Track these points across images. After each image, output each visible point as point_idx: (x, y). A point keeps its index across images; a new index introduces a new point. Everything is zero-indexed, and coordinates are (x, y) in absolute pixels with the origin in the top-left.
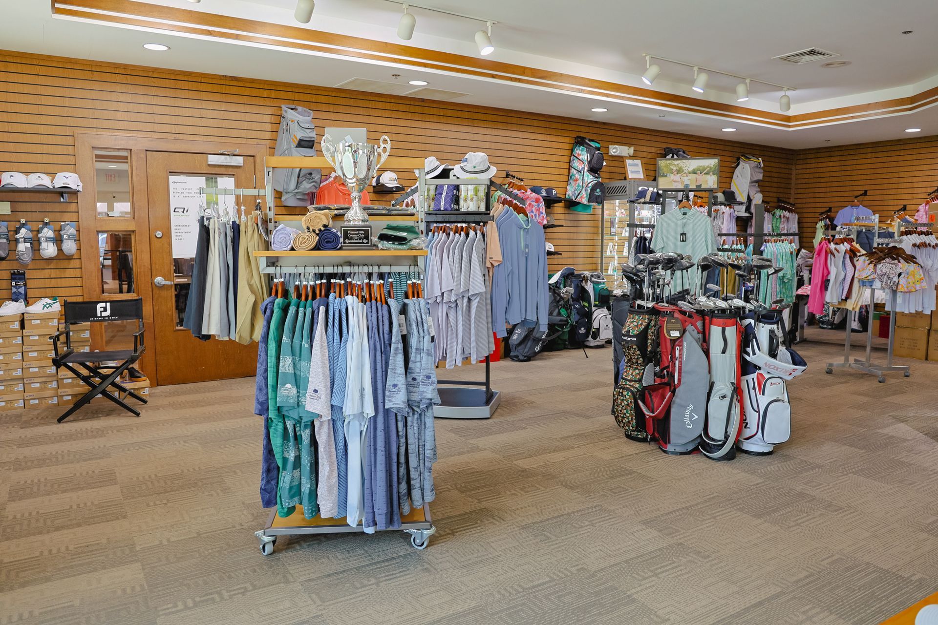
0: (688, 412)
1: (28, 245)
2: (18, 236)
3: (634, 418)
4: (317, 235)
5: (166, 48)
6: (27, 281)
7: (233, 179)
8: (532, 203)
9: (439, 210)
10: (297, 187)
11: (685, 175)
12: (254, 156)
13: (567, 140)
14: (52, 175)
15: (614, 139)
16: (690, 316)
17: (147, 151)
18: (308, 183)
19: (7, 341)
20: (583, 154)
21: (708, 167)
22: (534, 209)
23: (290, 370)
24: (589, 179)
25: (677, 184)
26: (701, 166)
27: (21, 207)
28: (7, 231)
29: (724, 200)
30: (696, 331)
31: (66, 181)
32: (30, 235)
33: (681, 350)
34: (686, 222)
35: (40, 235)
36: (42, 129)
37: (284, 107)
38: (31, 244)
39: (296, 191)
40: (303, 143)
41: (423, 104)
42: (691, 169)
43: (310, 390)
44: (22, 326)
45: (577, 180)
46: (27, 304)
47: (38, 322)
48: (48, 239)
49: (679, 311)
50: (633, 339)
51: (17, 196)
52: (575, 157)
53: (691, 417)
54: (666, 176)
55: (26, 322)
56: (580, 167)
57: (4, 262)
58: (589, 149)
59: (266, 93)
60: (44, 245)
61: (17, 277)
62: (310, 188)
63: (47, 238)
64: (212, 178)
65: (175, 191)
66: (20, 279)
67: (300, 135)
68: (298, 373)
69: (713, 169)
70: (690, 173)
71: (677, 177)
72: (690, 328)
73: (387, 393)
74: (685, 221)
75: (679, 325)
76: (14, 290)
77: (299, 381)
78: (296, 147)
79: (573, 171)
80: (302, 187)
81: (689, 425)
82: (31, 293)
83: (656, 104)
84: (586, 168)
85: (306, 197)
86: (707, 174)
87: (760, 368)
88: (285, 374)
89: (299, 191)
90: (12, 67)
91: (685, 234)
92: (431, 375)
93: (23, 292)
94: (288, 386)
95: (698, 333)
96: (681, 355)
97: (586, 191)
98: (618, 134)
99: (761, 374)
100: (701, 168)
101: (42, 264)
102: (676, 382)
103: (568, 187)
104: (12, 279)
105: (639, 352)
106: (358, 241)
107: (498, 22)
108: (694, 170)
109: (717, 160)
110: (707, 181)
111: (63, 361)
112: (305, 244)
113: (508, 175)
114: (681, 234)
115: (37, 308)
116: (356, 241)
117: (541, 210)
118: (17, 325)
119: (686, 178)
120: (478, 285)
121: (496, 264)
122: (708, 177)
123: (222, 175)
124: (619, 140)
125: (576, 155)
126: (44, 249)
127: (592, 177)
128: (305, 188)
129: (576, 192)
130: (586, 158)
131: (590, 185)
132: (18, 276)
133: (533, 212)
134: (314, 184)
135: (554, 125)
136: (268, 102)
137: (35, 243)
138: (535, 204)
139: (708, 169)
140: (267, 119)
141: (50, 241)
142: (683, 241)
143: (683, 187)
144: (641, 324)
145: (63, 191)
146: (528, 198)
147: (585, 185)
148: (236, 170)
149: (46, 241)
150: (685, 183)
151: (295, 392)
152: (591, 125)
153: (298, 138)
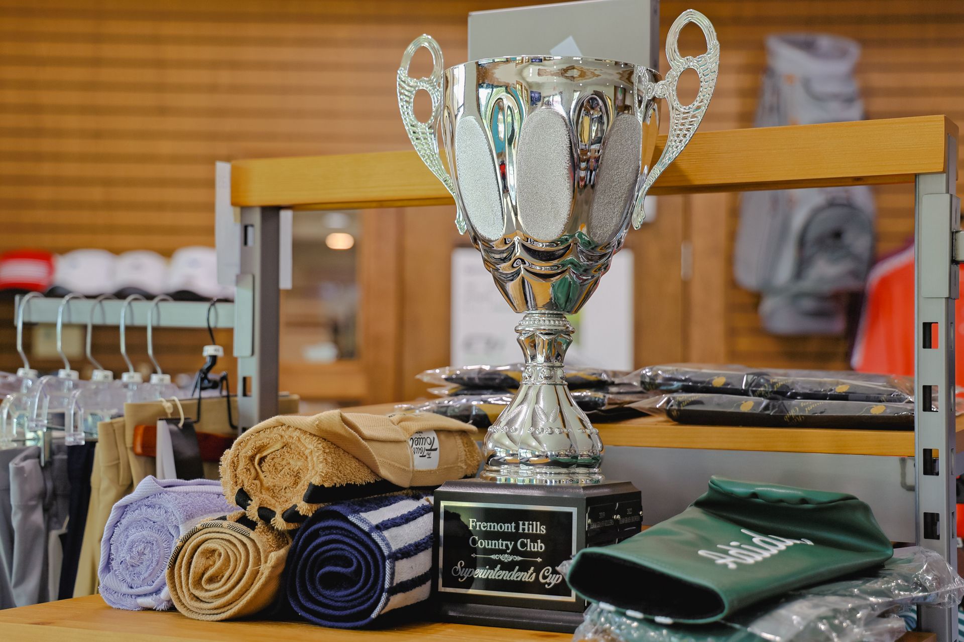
4: (281, 537)
62: (838, 278)
85: (830, 306)
106: (515, 575)
112: (217, 588)
116: (505, 575)
128: (822, 278)
134: (849, 262)
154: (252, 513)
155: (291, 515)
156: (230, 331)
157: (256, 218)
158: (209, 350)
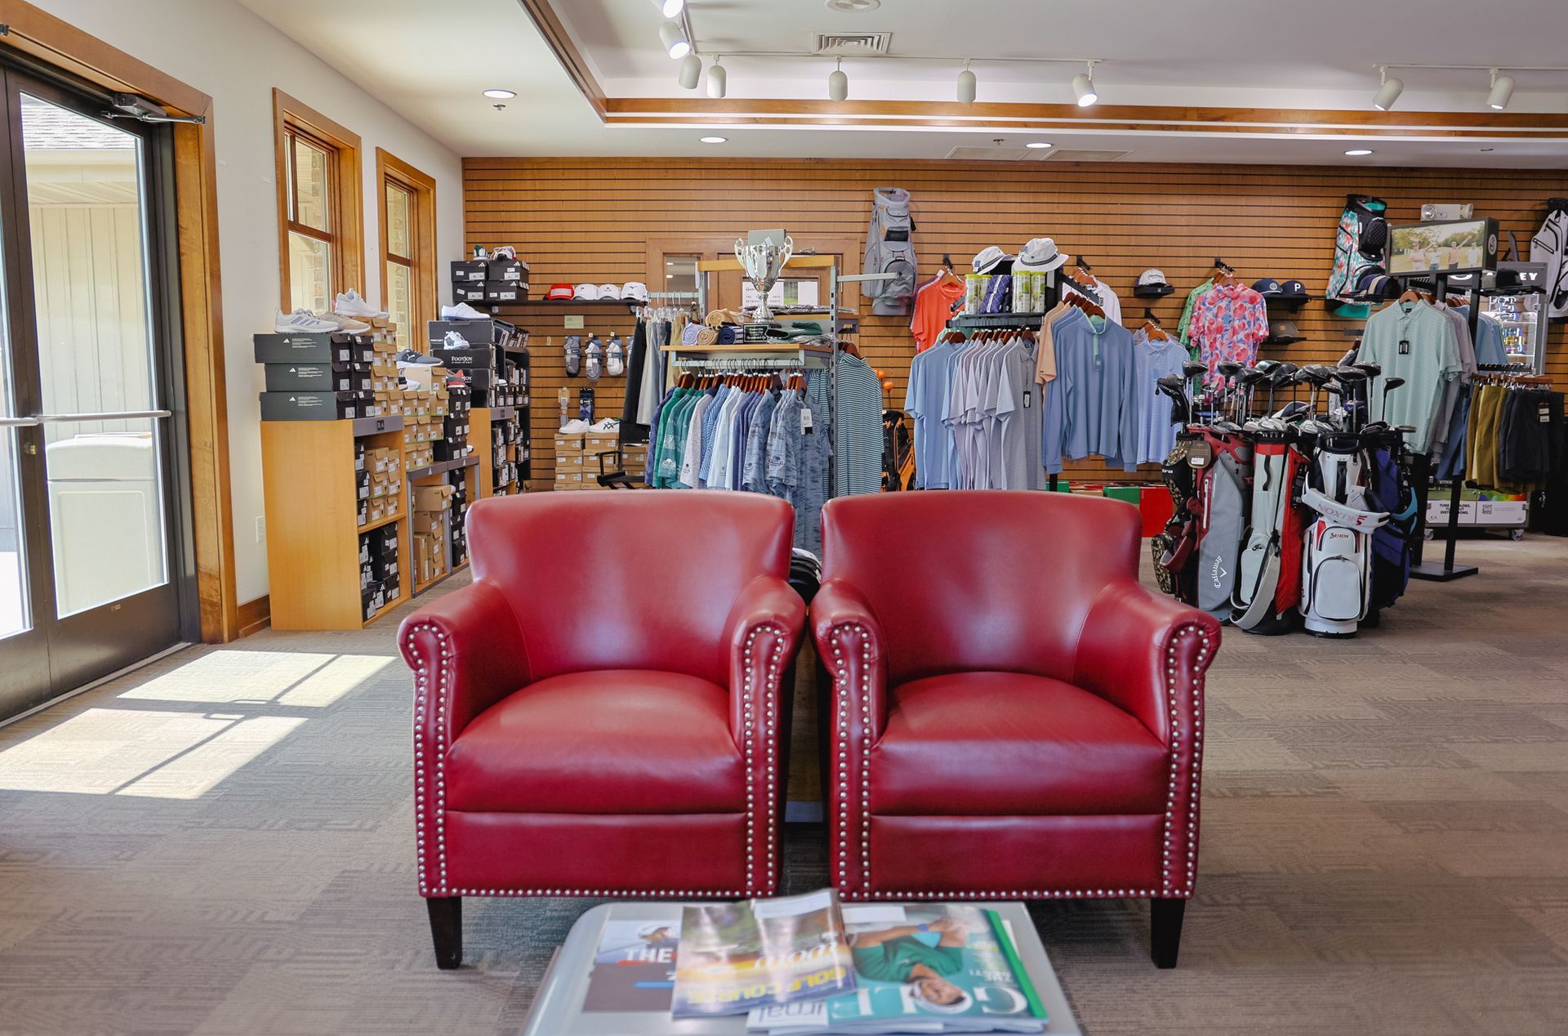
0: (1216, 566)
1: (596, 360)
2: (587, 351)
3: (1168, 575)
5: (724, 140)
6: (596, 400)
7: (816, 283)
8: (1245, 305)
9: (986, 312)
10: (884, 291)
11: (1432, 249)
12: (842, 254)
13: (1334, 202)
14: (620, 285)
15: (1433, 194)
16: (1227, 440)
17: (719, 254)
18: (897, 285)
19: (570, 460)
20: (1354, 224)
21: (1470, 234)
22: (1246, 313)
23: (671, 447)
24: (1359, 262)
25: (1417, 264)
26: (1457, 234)
27: (594, 320)
28: (578, 346)
29: (1494, 286)
30: (1233, 460)
31: (631, 291)
32: (598, 351)
33: (1211, 485)
34: (1410, 323)
35: (607, 351)
36: (616, 237)
37: (876, 192)
38: (598, 359)
39: (883, 295)
40: (892, 235)
41: (1077, 169)
42: (1441, 240)
43: (684, 465)
44: (583, 447)
45: (1341, 266)
46: (593, 422)
47: (597, 442)
48: (614, 355)
49: (1210, 432)
50: (1169, 472)
51: (591, 310)
52: (1342, 228)
53: (1220, 573)
54: (1403, 253)
55: (586, 441)
56: (1347, 245)
57: (576, 379)
58: (1362, 214)
59: (858, 176)
60: (610, 361)
61: (585, 394)
62: (900, 291)
63: (613, 353)
64: (791, 283)
65: (749, 299)
66: (588, 397)
67: (888, 224)
68: (679, 450)
69: (1477, 238)
70: (1440, 246)
71: (1419, 254)
72: (1225, 455)
73: (744, 471)
74: (1406, 322)
75: (1208, 451)
76: (582, 408)
77: (677, 457)
78: (886, 240)
79: (1339, 252)
80: (890, 290)
81: (1217, 584)
82: (598, 413)
83: (1450, 133)
84: (1356, 246)
85: (898, 304)
86: (1468, 245)
87: (1322, 515)
88: (667, 450)
89: (887, 295)
90: (592, 174)
91: (1407, 342)
92: (781, 457)
93: (589, 411)
94: (669, 460)
95: (1236, 462)
96: (1210, 491)
97: (1352, 282)
98: (1446, 183)
99: (1323, 523)
100: (1458, 237)
101: (610, 382)
102: (1205, 527)
103: (1331, 278)
104: (581, 397)
105: (1177, 489)
107: (1103, 60)
108: (1446, 240)
109: (1483, 222)
110: (1466, 257)
111: (609, 480)
112: (706, 340)
113: (1218, 264)
114: (1401, 343)
115: (599, 428)
117: (1257, 315)
118: (578, 444)
119: (1433, 255)
120: (1006, 403)
121: (1048, 379)
122: (1469, 249)
123: (803, 279)
124: (1444, 194)
125: (1344, 226)
126: (610, 365)
127: (1363, 259)
128: (893, 292)
129: (1337, 285)
130: (1356, 230)
131: (1358, 272)
132: (587, 394)
133: (1245, 319)
134: (905, 286)
135: (1307, 181)
136: (860, 186)
137: (602, 359)
138: (1248, 305)
139: (1470, 237)
140: (860, 206)
141: (617, 357)
142: (1403, 353)
143: (1428, 269)
144: (1183, 452)
145: (630, 302)
146: (1238, 296)
147: (1351, 273)
148: (819, 272)
149: (613, 357)
150: (1432, 263)
151: (674, 466)
152: (1382, 174)
153: (886, 230)
154: (712, 327)
155: (719, 327)
156: (698, 299)
157: (703, 273)
158: (693, 303)
